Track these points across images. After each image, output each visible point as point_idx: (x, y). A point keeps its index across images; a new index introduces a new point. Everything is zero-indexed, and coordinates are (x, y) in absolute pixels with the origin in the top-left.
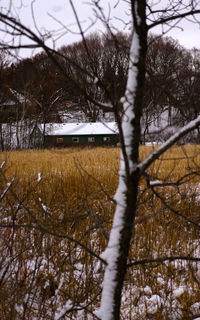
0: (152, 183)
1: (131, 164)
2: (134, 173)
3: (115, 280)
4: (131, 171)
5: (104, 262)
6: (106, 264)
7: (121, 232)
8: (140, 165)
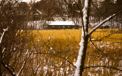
0: (92, 40)
1: (86, 32)
2: (87, 36)
3: (79, 73)
4: (86, 35)
5: (75, 67)
6: (76, 68)
7: (82, 56)
8: (89, 33)
